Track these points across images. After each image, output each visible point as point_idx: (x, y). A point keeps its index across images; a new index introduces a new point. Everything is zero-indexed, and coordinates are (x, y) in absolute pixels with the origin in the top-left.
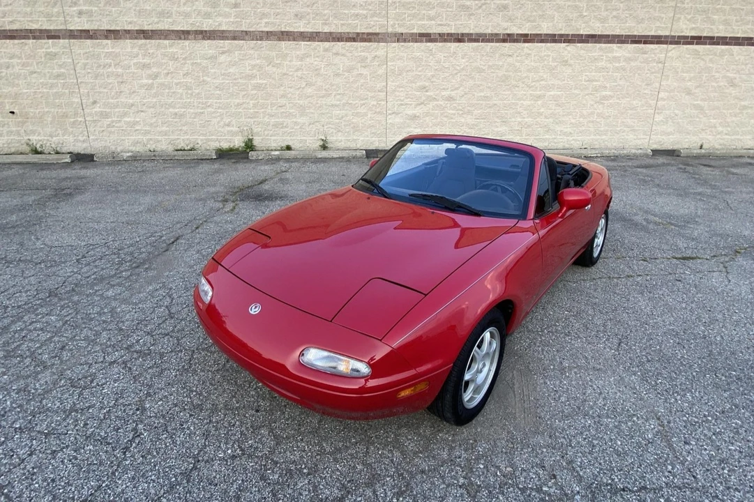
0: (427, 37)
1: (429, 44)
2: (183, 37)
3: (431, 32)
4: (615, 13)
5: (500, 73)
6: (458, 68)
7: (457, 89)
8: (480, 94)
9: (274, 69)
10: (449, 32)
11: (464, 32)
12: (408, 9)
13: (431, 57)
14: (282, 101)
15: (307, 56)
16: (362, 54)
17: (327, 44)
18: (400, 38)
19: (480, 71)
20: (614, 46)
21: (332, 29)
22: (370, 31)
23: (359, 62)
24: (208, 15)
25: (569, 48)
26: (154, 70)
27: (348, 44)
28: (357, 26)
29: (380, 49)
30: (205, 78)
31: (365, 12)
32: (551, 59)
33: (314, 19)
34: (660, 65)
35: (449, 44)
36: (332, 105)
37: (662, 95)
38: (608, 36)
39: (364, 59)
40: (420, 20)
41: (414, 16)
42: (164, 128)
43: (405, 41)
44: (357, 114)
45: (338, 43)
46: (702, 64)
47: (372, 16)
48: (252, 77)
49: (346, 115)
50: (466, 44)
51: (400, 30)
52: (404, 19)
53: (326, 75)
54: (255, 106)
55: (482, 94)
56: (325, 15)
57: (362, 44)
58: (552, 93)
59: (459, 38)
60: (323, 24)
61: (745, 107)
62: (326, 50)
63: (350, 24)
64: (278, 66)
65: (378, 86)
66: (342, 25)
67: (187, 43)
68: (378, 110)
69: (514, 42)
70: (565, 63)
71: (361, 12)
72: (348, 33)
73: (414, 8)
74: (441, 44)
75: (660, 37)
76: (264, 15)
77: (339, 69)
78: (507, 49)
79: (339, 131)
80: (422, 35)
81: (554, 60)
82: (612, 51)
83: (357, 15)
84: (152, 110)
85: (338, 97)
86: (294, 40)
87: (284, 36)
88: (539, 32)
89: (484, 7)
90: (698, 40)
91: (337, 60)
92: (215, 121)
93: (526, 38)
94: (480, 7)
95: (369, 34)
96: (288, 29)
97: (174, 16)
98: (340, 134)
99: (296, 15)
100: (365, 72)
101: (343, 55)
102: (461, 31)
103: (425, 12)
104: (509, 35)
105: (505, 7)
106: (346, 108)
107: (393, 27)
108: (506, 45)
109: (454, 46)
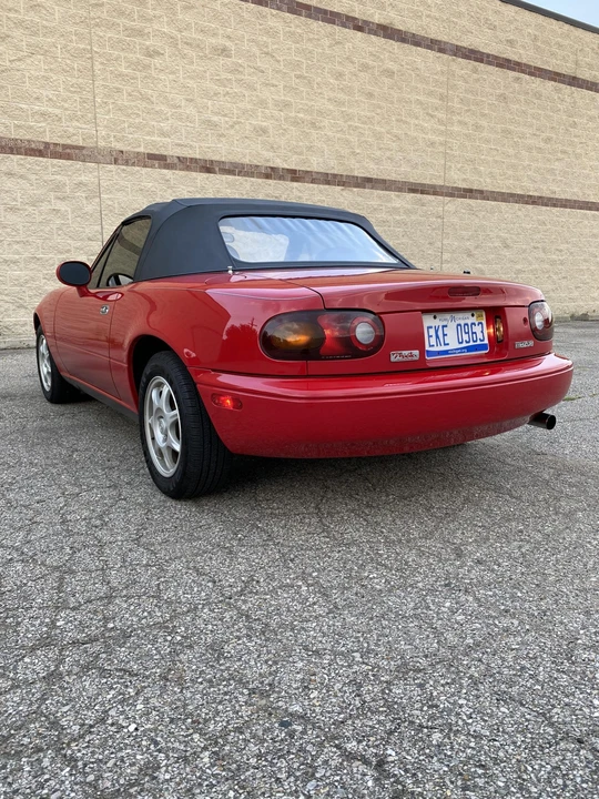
0: (160, 161)
1: (165, 171)
3: (165, 153)
4: (388, 154)
10: (193, 156)
11: (214, 158)
12: (129, 116)
16: (58, 177)
18: (119, 158)
20: (392, 194)
22: (69, 142)
23: (53, 190)
25: (344, 193)
27: (31, 159)
28: (45, 131)
29: (86, 173)
31: (57, 111)
34: (439, 220)
35: (194, 174)
36: (6, 261)
37: (446, 256)
38: (384, 181)
39: (58, 187)
40: (148, 134)
41: (138, 127)
43: (127, 163)
45: (12, 156)
46: (477, 221)
47: (70, 119)
49: (33, 279)
50: (218, 176)
51: (119, 146)
52: (123, 129)
57: (55, 161)
59: (208, 167)
63: (31, 127)
65: (87, 230)
69: (280, 179)
71: (50, 110)
72: (29, 141)
73: (138, 115)
74: (182, 173)
75: (433, 187)
77: (15, 200)
78: (272, 188)
79: (21, 306)
80: (152, 157)
82: (389, 201)
83: (43, 114)
85: (15, 247)
88: (309, 169)
89: (237, 127)
90: (468, 193)
91: (9, 184)
93: (295, 175)
94: (232, 127)
95: (65, 146)
100: (62, 206)
101: (21, 177)
102: (211, 156)
103: (155, 124)
104: (272, 168)
105: (264, 131)
106: (32, 266)
107: (106, 139)
108: (270, 181)
109: (201, 178)
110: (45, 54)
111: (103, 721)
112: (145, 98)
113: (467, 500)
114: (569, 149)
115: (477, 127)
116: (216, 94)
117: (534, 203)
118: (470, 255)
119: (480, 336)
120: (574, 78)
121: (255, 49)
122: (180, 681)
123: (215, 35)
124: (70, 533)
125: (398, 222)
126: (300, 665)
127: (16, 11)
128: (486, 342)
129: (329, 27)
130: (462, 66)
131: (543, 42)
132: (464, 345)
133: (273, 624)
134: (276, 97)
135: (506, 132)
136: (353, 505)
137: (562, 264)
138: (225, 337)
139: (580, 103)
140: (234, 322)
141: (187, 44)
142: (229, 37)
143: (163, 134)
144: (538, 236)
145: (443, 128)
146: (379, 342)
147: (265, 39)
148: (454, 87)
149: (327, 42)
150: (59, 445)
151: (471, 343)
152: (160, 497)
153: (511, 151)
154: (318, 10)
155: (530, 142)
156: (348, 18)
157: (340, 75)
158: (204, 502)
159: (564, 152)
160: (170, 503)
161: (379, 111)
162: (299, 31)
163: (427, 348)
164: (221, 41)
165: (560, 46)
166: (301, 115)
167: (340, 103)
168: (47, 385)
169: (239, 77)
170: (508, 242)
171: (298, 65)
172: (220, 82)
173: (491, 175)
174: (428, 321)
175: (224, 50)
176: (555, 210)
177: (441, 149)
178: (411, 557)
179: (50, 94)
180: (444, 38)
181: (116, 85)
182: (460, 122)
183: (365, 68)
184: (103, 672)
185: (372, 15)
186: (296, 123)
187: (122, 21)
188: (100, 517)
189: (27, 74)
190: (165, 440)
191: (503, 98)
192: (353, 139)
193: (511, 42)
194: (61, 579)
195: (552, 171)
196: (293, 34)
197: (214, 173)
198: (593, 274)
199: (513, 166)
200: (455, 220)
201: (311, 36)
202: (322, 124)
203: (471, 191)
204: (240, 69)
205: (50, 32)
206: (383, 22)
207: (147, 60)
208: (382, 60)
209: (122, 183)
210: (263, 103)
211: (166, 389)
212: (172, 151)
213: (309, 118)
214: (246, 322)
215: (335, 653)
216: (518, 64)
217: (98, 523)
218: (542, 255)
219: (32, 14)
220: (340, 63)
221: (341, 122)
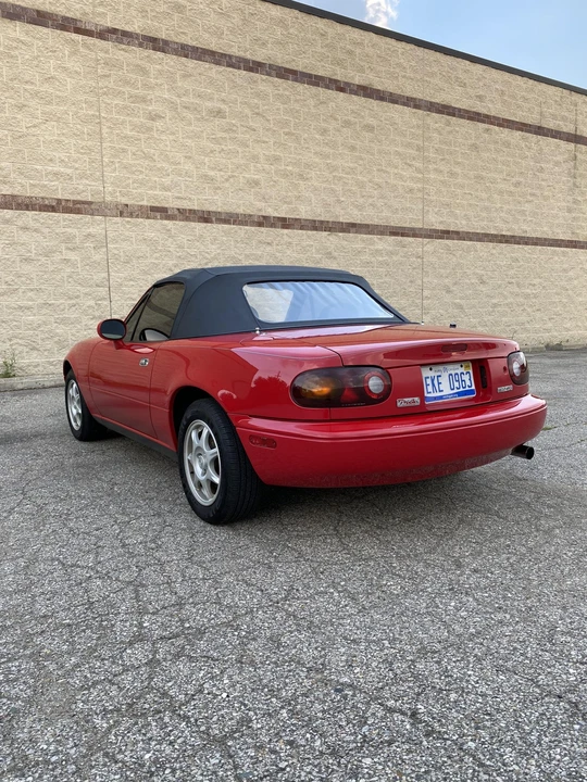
0: (162, 213)
1: (166, 222)
3: (166, 206)
4: (370, 200)
6: (207, 255)
10: (192, 208)
11: (210, 209)
12: (133, 173)
13: (170, 240)
16: (69, 230)
17: (8, 213)
18: (124, 211)
19: (235, 260)
20: (375, 237)
22: (79, 198)
23: (63, 242)
25: (331, 238)
27: (44, 214)
28: (57, 189)
29: (94, 225)
31: (69, 171)
32: (314, 250)
34: (419, 260)
35: (193, 224)
36: (20, 307)
37: (426, 293)
38: (367, 226)
39: (68, 239)
40: (151, 188)
41: (142, 183)
43: (131, 215)
44: (63, 321)
45: (27, 212)
46: (454, 259)
47: (81, 177)
49: (45, 323)
50: (215, 225)
51: (124, 200)
52: (128, 185)
53: (8, 259)
56: (1, 170)
57: (66, 215)
59: (205, 217)
61: (495, 305)
62: (6, 221)
63: (45, 186)
65: (95, 278)
66: (31, 185)
68: (96, 314)
69: (271, 227)
70: (329, 255)
71: (62, 170)
72: (42, 198)
73: (141, 172)
74: (182, 223)
75: (413, 229)
77: (30, 251)
78: (264, 235)
79: (34, 349)
80: (154, 209)
81: (318, 251)
82: (372, 243)
83: (55, 174)
85: (30, 294)
88: (298, 217)
89: (231, 180)
90: (446, 234)
91: (24, 237)
93: (285, 223)
94: (227, 180)
95: (75, 202)
98: (35, 353)
100: (72, 256)
101: (35, 230)
102: (208, 207)
103: (157, 179)
104: (264, 217)
105: (257, 183)
106: (44, 311)
107: (112, 194)
108: (262, 229)
109: (199, 227)
110: (58, 120)
111: (201, 692)
112: (147, 157)
113: (461, 521)
114: (538, 192)
115: (452, 174)
116: (212, 152)
117: (507, 242)
118: (448, 291)
119: (468, 383)
120: (539, 128)
121: (247, 111)
122: (252, 663)
123: (211, 99)
124: (132, 555)
125: (381, 263)
126: (343, 650)
127: (32, 83)
128: (473, 387)
129: (314, 89)
130: (436, 121)
131: (510, 96)
132: (456, 391)
133: (316, 622)
134: (267, 153)
135: (479, 178)
136: (365, 527)
137: (535, 297)
138: (253, 385)
139: (546, 150)
140: (263, 374)
141: (186, 108)
142: (223, 101)
143: (164, 188)
144: (511, 272)
145: (420, 176)
146: (388, 392)
147: (256, 101)
148: (429, 139)
149: (312, 102)
150: (99, 479)
151: (461, 389)
152: (199, 523)
153: (484, 195)
154: (304, 75)
155: (502, 186)
156: (330, 80)
157: (324, 132)
158: (238, 526)
159: (533, 195)
160: (209, 528)
161: (361, 162)
162: (287, 93)
163: (426, 395)
164: (216, 104)
165: (526, 99)
166: (290, 168)
167: (326, 156)
168: (77, 424)
170: (484, 278)
171: (287, 123)
172: (216, 141)
173: (467, 218)
174: (426, 373)
175: (219, 112)
176: (527, 248)
177: (420, 195)
178: (420, 568)
179: (63, 156)
180: (420, 96)
181: (122, 146)
182: (435, 170)
183: (347, 124)
184: (191, 659)
185: (353, 78)
186: (286, 175)
187: (127, 89)
188: (153, 541)
189: (42, 139)
190: (203, 474)
191: (474, 147)
192: (339, 188)
193: (480, 98)
194: (136, 591)
195: (523, 213)
196: (282, 96)
197: (211, 222)
198: (564, 306)
199: (487, 209)
200: (434, 259)
201: (298, 97)
202: (309, 176)
203: (448, 232)
204: (235, 128)
205: (62, 100)
206: (362, 83)
207: (149, 123)
208: (363, 117)
209: (127, 233)
210: (255, 158)
211: (206, 430)
212: (172, 204)
213: (296, 170)
214: (273, 375)
215: (370, 642)
216: (487, 116)
217: (153, 545)
218: (517, 290)
219: (46, 85)
220: (324, 120)
221: (326, 174)
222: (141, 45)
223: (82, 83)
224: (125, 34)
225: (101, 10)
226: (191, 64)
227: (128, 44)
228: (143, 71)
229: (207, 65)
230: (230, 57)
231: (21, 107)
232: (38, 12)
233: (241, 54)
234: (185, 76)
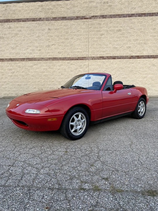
0: (102, 58)
1: (103, 60)
2: (23, 60)
3: (104, 56)
5: (130, 69)
6: (114, 67)
7: (114, 75)
8: (122, 77)
9: (51, 70)
10: (110, 56)
11: (116, 56)
12: (96, 49)
13: (104, 64)
14: (53, 80)
15: (62, 65)
16: (80, 64)
17: (68, 61)
18: (93, 58)
19: (122, 68)
21: (70, 56)
22: (83, 56)
23: (79, 67)
24: (31, 53)
25: (154, 60)
26: (13, 71)
27: (76, 61)
28: (79, 55)
29: (86, 62)
30: (29, 73)
31: (81, 51)
32: (148, 64)
33: (64, 53)
35: (110, 60)
39: (81, 66)
40: (100, 52)
41: (98, 51)
42: (14, 89)
43: (95, 59)
45: (72, 61)
47: (84, 52)
48: (44, 72)
50: (117, 60)
51: (93, 56)
52: (95, 52)
53: (68, 71)
54: (44, 82)
55: (123, 76)
56: (68, 52)
57: (80, 61)
58: (150, 76)
59: (114, 58)
60: (67, 55)
62: (68, 63)
63: (76, 54)
64: (52, 68)
66: (74, 55)
67: (24, 62)
68: (86, 83)
69: (134, 58)
70: (154, 65)
72: (75, 57)
73: (98, 49)
74: (107, 60)
76: (48, 53)
77: (72, 69)
78: (131, 61)
83: (79, 52)
84: (11, 83)
86: (58, 60)
87: (55, 59)
88: (143, 55)
89: (122, 47)
91: (72, 66)
92: (31, 87)
93: (138, 57)
94: (121, 47)
95: (82, 57)
96: (56, 57)
97: (20, 54)
99: (59, 52)
100: (81, 70)
101: (74, 64)
102: (114, 55)
103: (102, 50)
104: (132, 56)
105: (130, 47)
107: (91, 55)
108: (131, 59)
109: (112, 60)
110: (80, 40)
112: (99, 45)
116: (117, 41)
121: (128, 28)
127: (75, 33)
129: (151, 17)
134: (134, 38)
141: (110, 31)
142: (121, 27)
143: (103, 52)
147: (131, 25)
149: (150, 21)
154: (148, 14)
162: (142, 20)
164: (119, 28)
166: (141, 42)
167: (154, 36)
169: (123, 35)
171: (141, 29)
172: (118, 38)
175: (119, 30)
179: (80, 47)
181: (94, 43)
186: (139, 44)
187: (96, 29)
189: (76, 44)
201: (145, 21)
204: (124, 34)
205: (81, 35)
207: (101, 36)
210: (130, 41)
213: (143, 42)
219: (78, 32)
220: (154, 26)
221: (154, 41)
222: (100, 18)
223: (85, 30)
224: (96, 16)
225: (91, 12)
226: (112, 19)
227: (97, 18)
228: (100, 24)
229: (117, 19)
230: (124, 15)
231: (72, 38)
232: (77, 17)
233: (128, 13)
234: (111, 23)
